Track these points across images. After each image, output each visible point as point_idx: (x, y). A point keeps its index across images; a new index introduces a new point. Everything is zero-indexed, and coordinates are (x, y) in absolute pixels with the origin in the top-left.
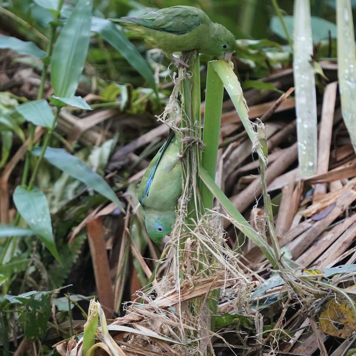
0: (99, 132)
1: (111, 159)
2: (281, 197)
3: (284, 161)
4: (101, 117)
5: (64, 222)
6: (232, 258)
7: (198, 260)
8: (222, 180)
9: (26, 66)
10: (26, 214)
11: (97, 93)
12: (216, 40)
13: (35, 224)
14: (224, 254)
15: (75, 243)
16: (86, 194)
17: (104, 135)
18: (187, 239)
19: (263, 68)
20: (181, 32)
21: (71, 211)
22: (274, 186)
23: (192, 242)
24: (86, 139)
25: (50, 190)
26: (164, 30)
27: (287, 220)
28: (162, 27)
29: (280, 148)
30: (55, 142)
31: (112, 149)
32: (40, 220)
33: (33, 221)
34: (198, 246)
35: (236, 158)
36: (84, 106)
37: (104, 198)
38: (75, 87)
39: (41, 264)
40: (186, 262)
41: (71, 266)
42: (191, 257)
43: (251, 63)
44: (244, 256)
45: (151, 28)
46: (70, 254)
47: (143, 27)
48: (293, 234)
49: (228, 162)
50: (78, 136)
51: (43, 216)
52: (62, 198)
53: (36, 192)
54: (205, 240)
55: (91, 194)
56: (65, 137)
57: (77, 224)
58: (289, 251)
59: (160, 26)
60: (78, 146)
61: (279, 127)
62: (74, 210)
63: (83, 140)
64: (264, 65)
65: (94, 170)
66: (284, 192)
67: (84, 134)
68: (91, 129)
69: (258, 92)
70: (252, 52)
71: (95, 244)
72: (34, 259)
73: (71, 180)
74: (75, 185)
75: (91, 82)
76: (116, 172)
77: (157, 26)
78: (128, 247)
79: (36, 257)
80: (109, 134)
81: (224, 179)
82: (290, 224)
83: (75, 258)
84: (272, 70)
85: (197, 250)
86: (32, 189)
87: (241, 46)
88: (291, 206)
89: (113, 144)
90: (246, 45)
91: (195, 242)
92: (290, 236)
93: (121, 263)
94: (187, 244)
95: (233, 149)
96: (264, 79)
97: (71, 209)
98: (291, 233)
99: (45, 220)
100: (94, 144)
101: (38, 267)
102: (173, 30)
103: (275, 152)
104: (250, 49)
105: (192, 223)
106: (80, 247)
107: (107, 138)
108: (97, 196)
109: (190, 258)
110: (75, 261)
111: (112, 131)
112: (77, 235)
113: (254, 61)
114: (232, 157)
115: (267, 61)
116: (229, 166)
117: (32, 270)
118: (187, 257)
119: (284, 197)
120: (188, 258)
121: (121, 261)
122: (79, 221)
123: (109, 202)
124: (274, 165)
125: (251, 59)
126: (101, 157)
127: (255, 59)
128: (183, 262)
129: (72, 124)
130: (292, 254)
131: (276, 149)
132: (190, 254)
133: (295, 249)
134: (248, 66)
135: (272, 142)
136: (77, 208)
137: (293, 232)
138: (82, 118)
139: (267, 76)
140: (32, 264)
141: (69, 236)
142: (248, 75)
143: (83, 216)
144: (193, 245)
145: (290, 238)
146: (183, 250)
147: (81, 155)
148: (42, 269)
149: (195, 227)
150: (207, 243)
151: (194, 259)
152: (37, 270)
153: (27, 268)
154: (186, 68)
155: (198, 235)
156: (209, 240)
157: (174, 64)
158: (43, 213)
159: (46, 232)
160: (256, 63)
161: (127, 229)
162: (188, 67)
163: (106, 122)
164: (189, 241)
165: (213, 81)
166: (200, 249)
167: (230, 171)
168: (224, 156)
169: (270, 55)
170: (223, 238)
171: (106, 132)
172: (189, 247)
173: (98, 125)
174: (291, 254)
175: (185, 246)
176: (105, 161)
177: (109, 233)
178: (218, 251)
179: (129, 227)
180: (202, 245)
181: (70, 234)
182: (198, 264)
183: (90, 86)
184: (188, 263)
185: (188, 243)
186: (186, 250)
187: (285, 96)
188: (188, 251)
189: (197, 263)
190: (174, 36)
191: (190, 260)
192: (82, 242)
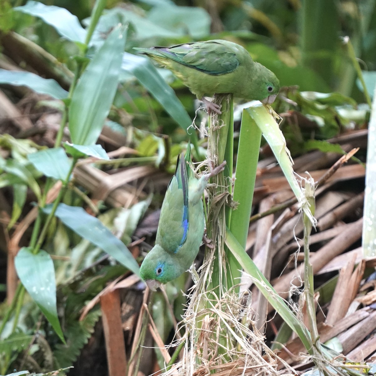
0: (130, 192)
1: (140, 223)
2: (337, 279)
3: (346, 238)
4: (134, 174)
5: (75, 294)
6: (257, 342)
7: (217, 342)
8: (269, 255)
9: (55, 112)
10: (28, 281)
11: (132, 146)
12: (260, 83)
13: (37, 293)
14: (248, 337)
15: (88, 321)
16: (106, 262)
17: (136, 196)
18: (205, 317)
19: (332, 127)
20: (213, 72)
21: (86, 282)
22: (332, 267)
23: (211, 320)
24: (114, 199)
25: (67, 257)
26: (194, 67)
27: (341, 307)
28: (192, 64)
29: (344, 223)
30: (77, 201)
31: (142, 212)
32: (42, 289)
33: (34, 290)
34: (218, 326)
35: (290, 231)
36: (102, 156)
37: (125, 269)
38: (97, 133)
39: (45, 343)
40: (202, 344)
41: (81, 347)
42: (209, 338)
43: (320, 121)
44: (286, 347)
45: (180, 63)
46: (81, 332)
47: (172, 61)
48: (346, 323)
49: (279, 235)
50: (105, 196)
51: (47, 284)
52: (79, 267)
53: (42, 255)
54: (227, 318)
55: (113, 263)
56: (90, 195)
57: (91, 297)
58: (339, 343)
59: (190, 63)
60: (104, 207)
61: (346, 197)
62: (90, 281)
63: (110, 200)
64: (334, 123)
65: (119, 235)
66: (341, 273)
67: (112, 193)
68: (121, 187)
69: (324, 154)
70: (320, 107)
71: (110, 322)
72: (37, 336)
73: (91, 247)
74: (95, 253)
75: (126, 133)
76: (144, 239)
77: (187, 63)
78: (145, 326)
79: (40, 334)
80: (143, 195)
81: (272, 255)
82: (344, 312)
83: (86, 337)
84: (343, 130)
85: (216, 330)
86: (38, 252)
87: (307, 99)
88: (348, 290)
89: (144, 207)
90: (313, 98)
91: (214, 321)
92: (342, 326)
93: (136, 346)
94: (204, 323)
95: (286, 220)
96: (333, 140)
97: (87, 279)
98: (343, 322)
99: (49, 289)
100: (123, 206)
101: (41, 346)
102: (204, 69)
103: (337, 226)
104: (317, 103)
105: (214, 298)
106: (93, 325)
107: (140, 199)
108: (119, 266)
109: (207, 339)
110: (86, 342)
111: (146, 191)
112: (90, 311)
113: (323, 118)
114: (285, 228)
115: (337, 119)
116: (279, 240)
117: (34, 349)
118: (203, 338)
119: (340, 280)
120: (205, 339)
121: (136, 343)
122: (93, 294)
123: (130, 274)
124: (334, 242)
125: (319, 116)
126: (128, 221)
127: (324, 117)
128: (198, 343)
129: (98, 181)
130: (343, 348)
131: (339, 224)
132: (207, 335)
133: (347, 341)
134: (315, 123)
135: (335, 214)
136: (94, 279)
137: (347, 321)
138: (111, 174)
139: (336, 137)
140: (35, 342)
141: (80, 311)
142: (313, 134)
143: (100, 288)
144: (212, 323)
145: (342, 328)
146: (199, 329)
147: (106, 217)
148: (46, 348)
149: (217, 302)
150: (228, 322)
151: (212, 341)
152: (40, 348)
153: (29, 346)
154: (218, 114)
155: (219, 312)
156: (231, 319)
157: (203, 109)
158: (47, 280)
159: (49, 304)
160: (326, 121)
161: (145, 305)
162: (220, 113)
163: (140, 180)
164: (207, 319)
165: (248, 131)
166: (220, 329)
167: (280, 245)
168: (273, 227)
169: (343, 113)
170: (251, 320)
171: (140, 193)
172: (206, 325)
173: (131, 183)
174: (341, 346)
175: (201, 324)
176: (133, 226)
177: (131, 310)
178: (241, 333)
179: (147, 303)
180: (223, 325)
181: (83, 308)
182: (217, 347)
183: (125, 138)
184: (204, 345)
185: (205, 321)
186: (203, 330)
187: (345, 158)
188: (205, 331)
189: (215, 346)
190: (205, 75)
191: (207, 342)
192: (96, 319)
